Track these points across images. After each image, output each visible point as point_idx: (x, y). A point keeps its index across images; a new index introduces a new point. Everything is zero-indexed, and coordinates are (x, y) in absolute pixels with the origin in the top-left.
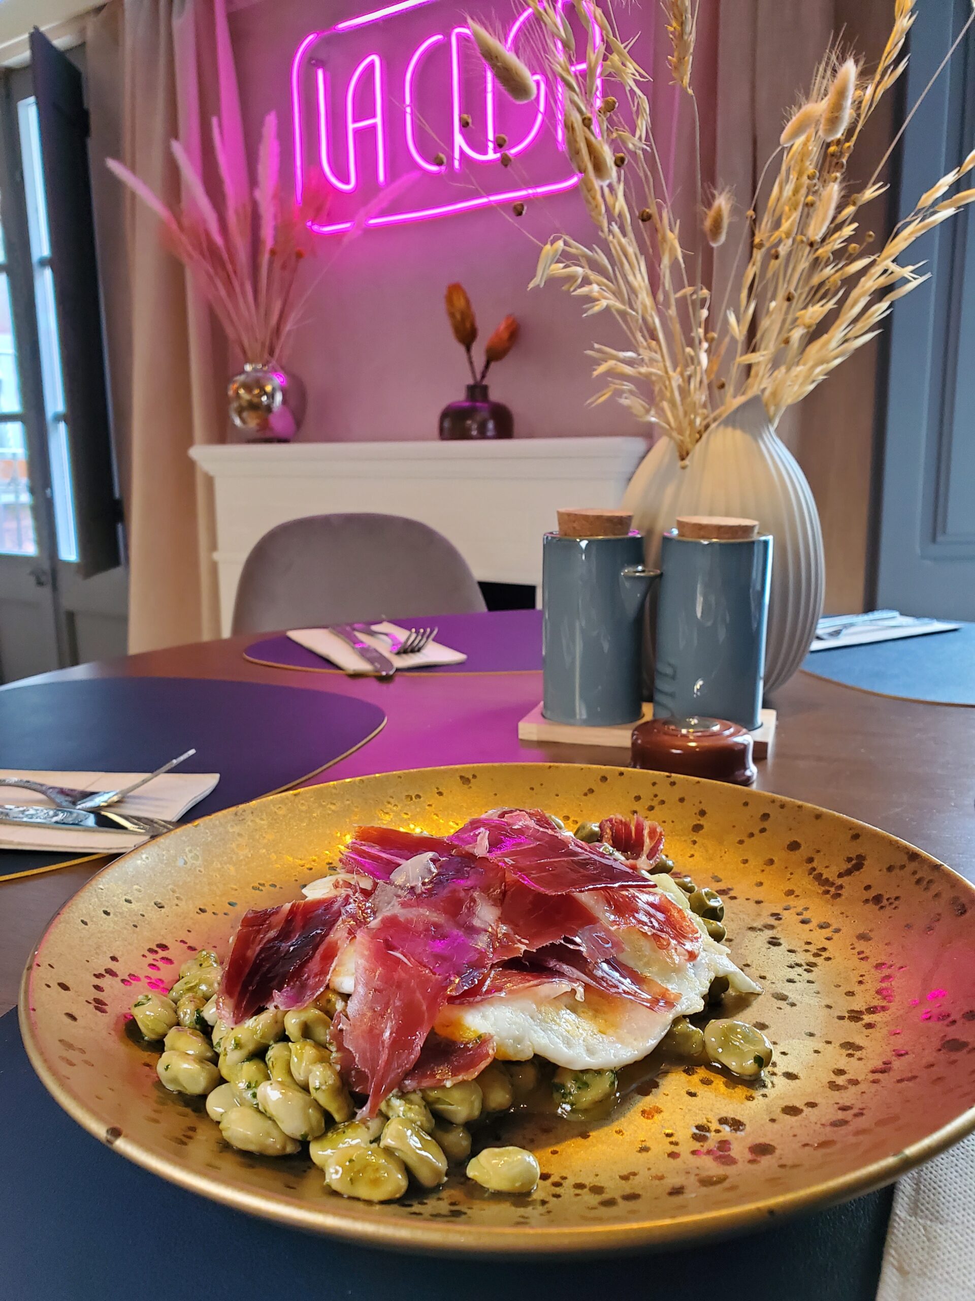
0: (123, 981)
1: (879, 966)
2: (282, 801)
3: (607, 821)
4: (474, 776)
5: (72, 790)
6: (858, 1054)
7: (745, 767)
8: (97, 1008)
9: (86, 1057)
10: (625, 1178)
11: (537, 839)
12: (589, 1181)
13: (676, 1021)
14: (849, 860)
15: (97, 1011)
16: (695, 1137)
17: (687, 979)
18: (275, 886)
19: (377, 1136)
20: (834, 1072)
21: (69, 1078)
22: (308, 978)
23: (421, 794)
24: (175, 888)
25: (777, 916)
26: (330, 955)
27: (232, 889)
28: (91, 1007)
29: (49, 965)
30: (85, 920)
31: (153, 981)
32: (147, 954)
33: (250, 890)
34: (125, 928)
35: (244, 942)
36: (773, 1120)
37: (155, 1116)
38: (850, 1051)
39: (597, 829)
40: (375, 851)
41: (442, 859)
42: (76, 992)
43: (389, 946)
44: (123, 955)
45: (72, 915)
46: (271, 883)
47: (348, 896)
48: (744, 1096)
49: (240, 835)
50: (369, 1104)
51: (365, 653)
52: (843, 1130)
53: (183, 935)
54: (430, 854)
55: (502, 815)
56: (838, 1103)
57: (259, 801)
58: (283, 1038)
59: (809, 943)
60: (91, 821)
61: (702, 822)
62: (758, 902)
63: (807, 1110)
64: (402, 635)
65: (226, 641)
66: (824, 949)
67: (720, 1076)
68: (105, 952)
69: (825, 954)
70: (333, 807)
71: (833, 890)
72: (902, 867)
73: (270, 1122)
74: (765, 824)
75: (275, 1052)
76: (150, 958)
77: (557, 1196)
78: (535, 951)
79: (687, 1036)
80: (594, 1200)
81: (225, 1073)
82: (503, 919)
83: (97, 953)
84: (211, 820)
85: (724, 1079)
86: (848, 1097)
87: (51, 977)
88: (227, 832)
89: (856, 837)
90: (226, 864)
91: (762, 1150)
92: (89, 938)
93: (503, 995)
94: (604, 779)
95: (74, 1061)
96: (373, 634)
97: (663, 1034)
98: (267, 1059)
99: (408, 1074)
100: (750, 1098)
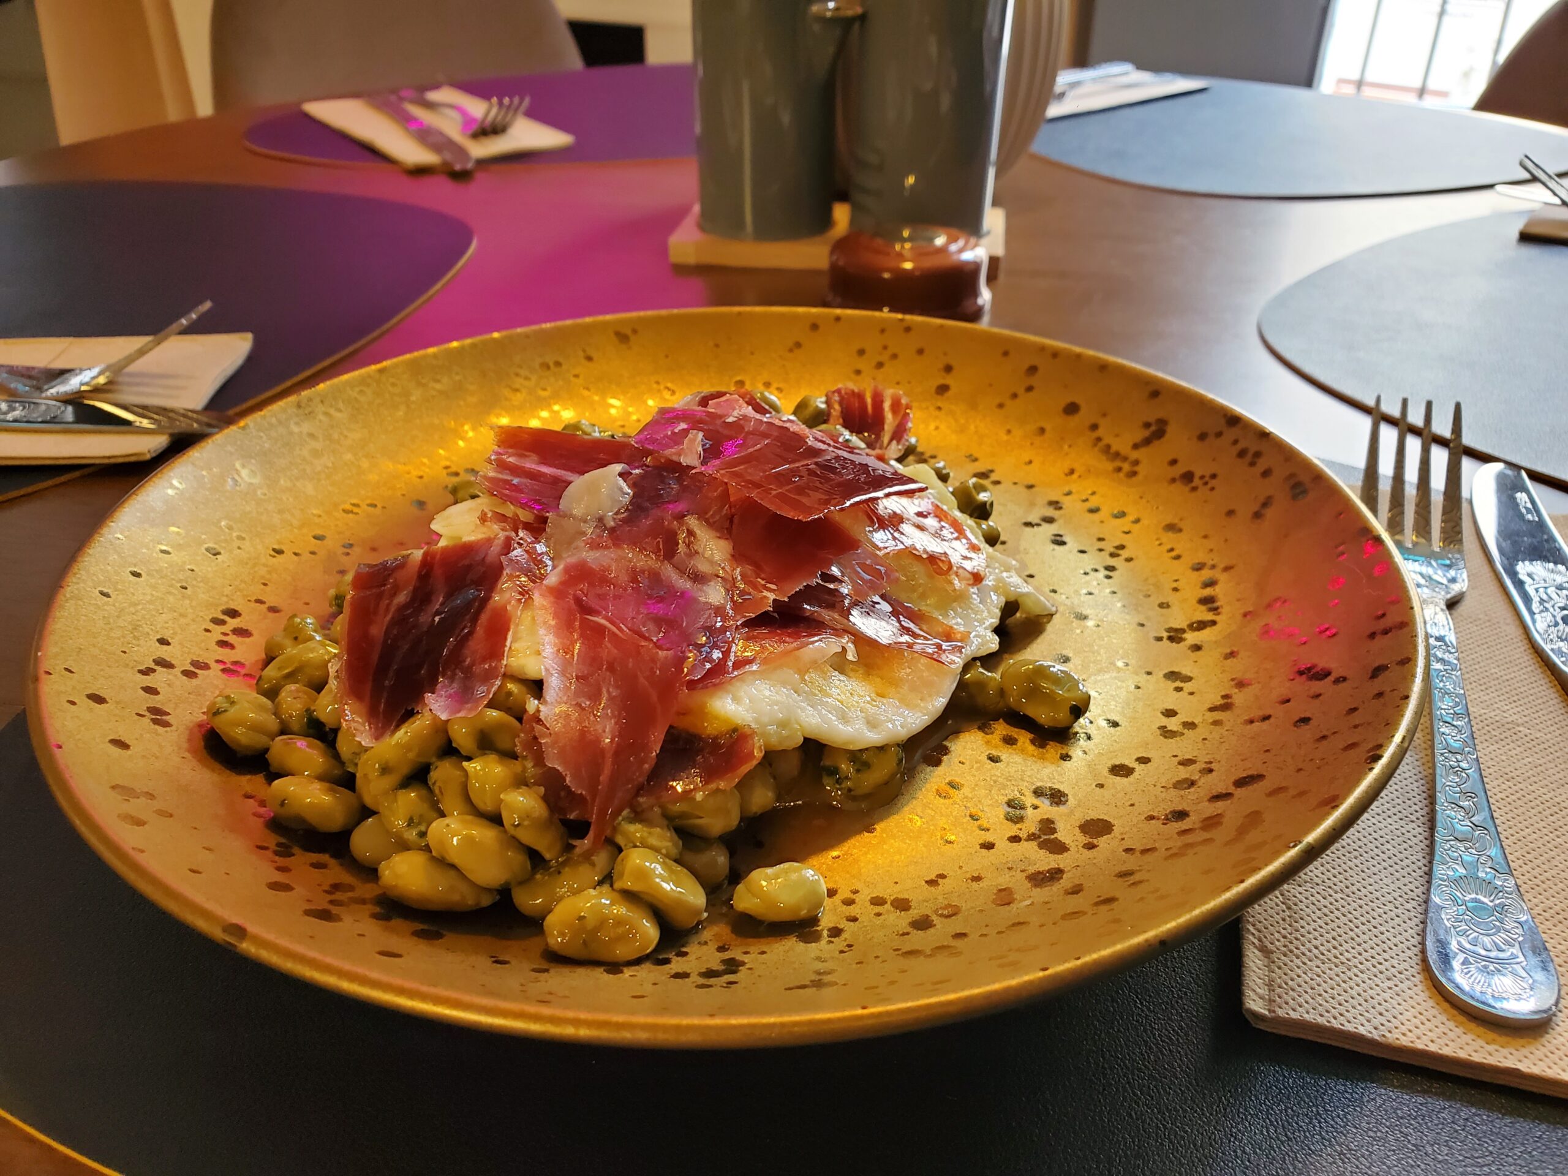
0: (186, 673)
1: (1198, 567)
2: (363, 381)
3: (834, 392)
4: (635, 331)
5: (28, 369)
6: (1188, 687)
7: (975, 293)
8: (155, 722)
9: (156, 805)
10: (931, 883)
11: (765, 435)
12: (889, 892)
13: (967, 667)
14: (1147, 425)
15: (157, 727)
16: (1010, 819)
17: (972, 609)
18: (376, 506)
19: (605, 873)
20: (1163, 713)
21: (142, 851)
22: (473, 664)
23: (561, 360)
24: (231, 523)
25: (1056, 505)
26: (499, 629)
27: (314, 515)
28: (146, 721)
29: (66, 669)
30: (105, 590)
31: (228, 665)
32: (211, 626)
33: (339, 514)
34: (170, 593)
35: (363, 614)
36: (1101, 786)
37: (279, 877)
38: (1178, 684)
39: (823, 406)
40: (531, 464)
41: (634, 472)
42: (117, 703)
43: (586, 610)
44: (175, 633)
45: (82, 585)
46: (369, 502)
47: (508, 540)
48: (1059, 755)
49: (311, 436)
50: (591, 834)
51: (425, 135)
52: (1192, 793)
53: (257, 591)
54: (618, 468)
55: (704, 402)
56: (1176, 756)
57: (328, 383)
58: (449, 750)
59: (1100, 539)
60: (69, 413)
61: (949, 380)
62: (1030, 487)
63: (1139, 768)
64: (477, 108)
65: (206, 121)
66: (1122, 547)
67: (1023, 731)
68: (148, 634)
69: (1125, 554)
70: (438, 386)
71: (1126, 467)
72: (1219, 434)
73: (452, 873)
74: (1033, 381)
75: (443, 773)
76: (217, 632)
77: (854, 919)
78: (786, 599)
79: (981, 685)
80: (900, 920)
81: (368, 800)
82: (738, 556)
83: (135, 637)
84: (264, 417)
85: (1030, 736)
86: (1186, 746)
87: (74, 688)
88: (291, 433)
89: (1155, 394)
90: (297, 479)
91: (1096, 828)
92: (118, 617)
93: (755, 668)
94: (815, 327)
95: (143, 817)
96: (430, 106)
97: (955, 685)
98: (430, 783)
99: (639, 790)
100: (1065, 757)
